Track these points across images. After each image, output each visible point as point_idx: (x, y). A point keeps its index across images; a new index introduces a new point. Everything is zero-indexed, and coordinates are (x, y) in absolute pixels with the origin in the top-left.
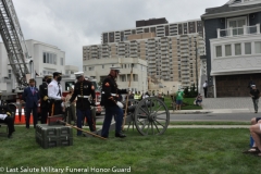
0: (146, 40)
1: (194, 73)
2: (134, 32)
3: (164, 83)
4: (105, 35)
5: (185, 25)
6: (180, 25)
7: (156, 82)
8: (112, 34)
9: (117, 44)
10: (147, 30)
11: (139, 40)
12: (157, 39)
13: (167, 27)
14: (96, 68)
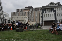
0: (27, 12)
1: (39, 20)
2: (24, 9)
3: (31, 22)
4: (17, 10)
5: (37, 8)
6: (36, 8)
7: (30, 22)
8: (19, 10)
9: (20, 12)
10: (27, 9)
11: (26, 12)
12: (30, 11)
13: (32, 9)
14: (16, 18)
